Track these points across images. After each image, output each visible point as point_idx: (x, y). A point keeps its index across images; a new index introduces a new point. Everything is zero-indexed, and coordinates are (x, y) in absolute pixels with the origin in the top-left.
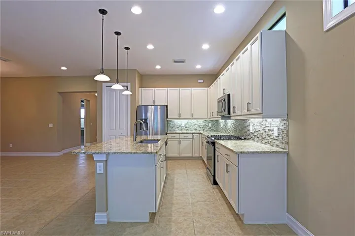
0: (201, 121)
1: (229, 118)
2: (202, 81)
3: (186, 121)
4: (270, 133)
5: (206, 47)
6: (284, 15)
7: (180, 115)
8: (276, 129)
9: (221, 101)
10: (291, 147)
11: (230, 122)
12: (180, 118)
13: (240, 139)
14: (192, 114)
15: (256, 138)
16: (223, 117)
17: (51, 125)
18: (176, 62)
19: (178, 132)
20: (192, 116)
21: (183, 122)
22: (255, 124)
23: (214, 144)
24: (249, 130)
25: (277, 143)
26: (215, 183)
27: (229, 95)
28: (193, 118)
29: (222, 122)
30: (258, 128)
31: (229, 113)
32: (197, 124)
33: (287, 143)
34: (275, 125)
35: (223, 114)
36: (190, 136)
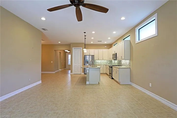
0: (105, 61)
1: (116, 60)
2: (106, 47)
3: (100, 61)
4: (127, 64)
5: (109, 38)
6: (130, 35)
7: (98, 59)
8: (128, 63)
9: (114, 55)
10: (131, 66)
11: (116, 61)
12: (98, 60)
13: (120, 66)
14: (103, 58)
15: (124, 66)
16: (114, 60)
17: (52, 62)
18: (98, 41)
19: (98, 64)
20: (103, 59)
21: (99, 61)
22: (123, 62)
23: (112, 67)
24: (122, 63)
25: (128, 66)
26: (112, 78)
27: (116, 53)
28: (103, 60)
29: (113, 61)
30: (124, 63)
31: (116, 58)
32: (104, 62)
33: (130, 66)
34: (128, 61)
35: (114, 59)
36: (102, 66)
